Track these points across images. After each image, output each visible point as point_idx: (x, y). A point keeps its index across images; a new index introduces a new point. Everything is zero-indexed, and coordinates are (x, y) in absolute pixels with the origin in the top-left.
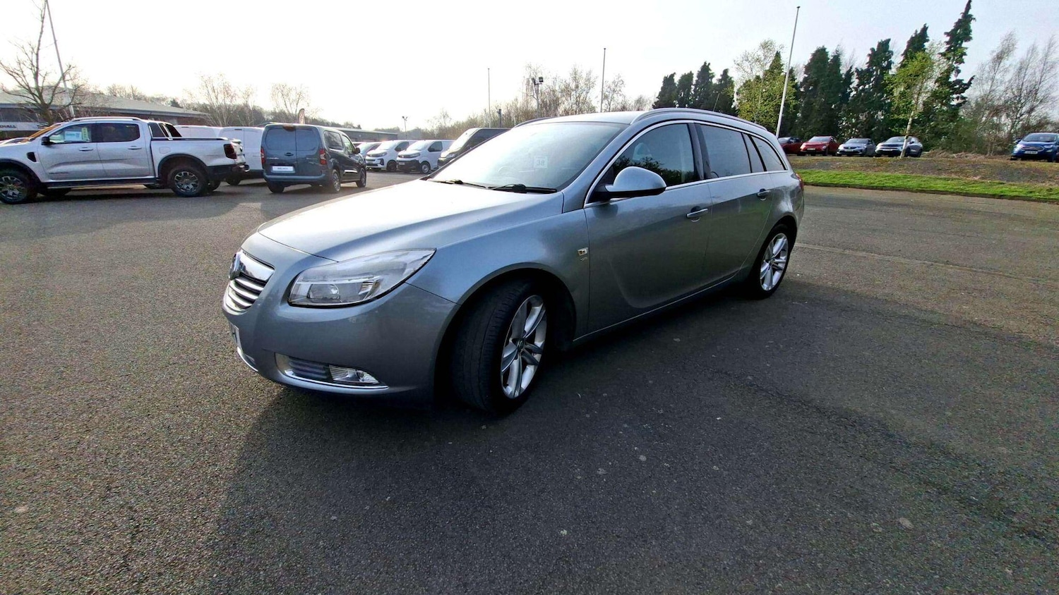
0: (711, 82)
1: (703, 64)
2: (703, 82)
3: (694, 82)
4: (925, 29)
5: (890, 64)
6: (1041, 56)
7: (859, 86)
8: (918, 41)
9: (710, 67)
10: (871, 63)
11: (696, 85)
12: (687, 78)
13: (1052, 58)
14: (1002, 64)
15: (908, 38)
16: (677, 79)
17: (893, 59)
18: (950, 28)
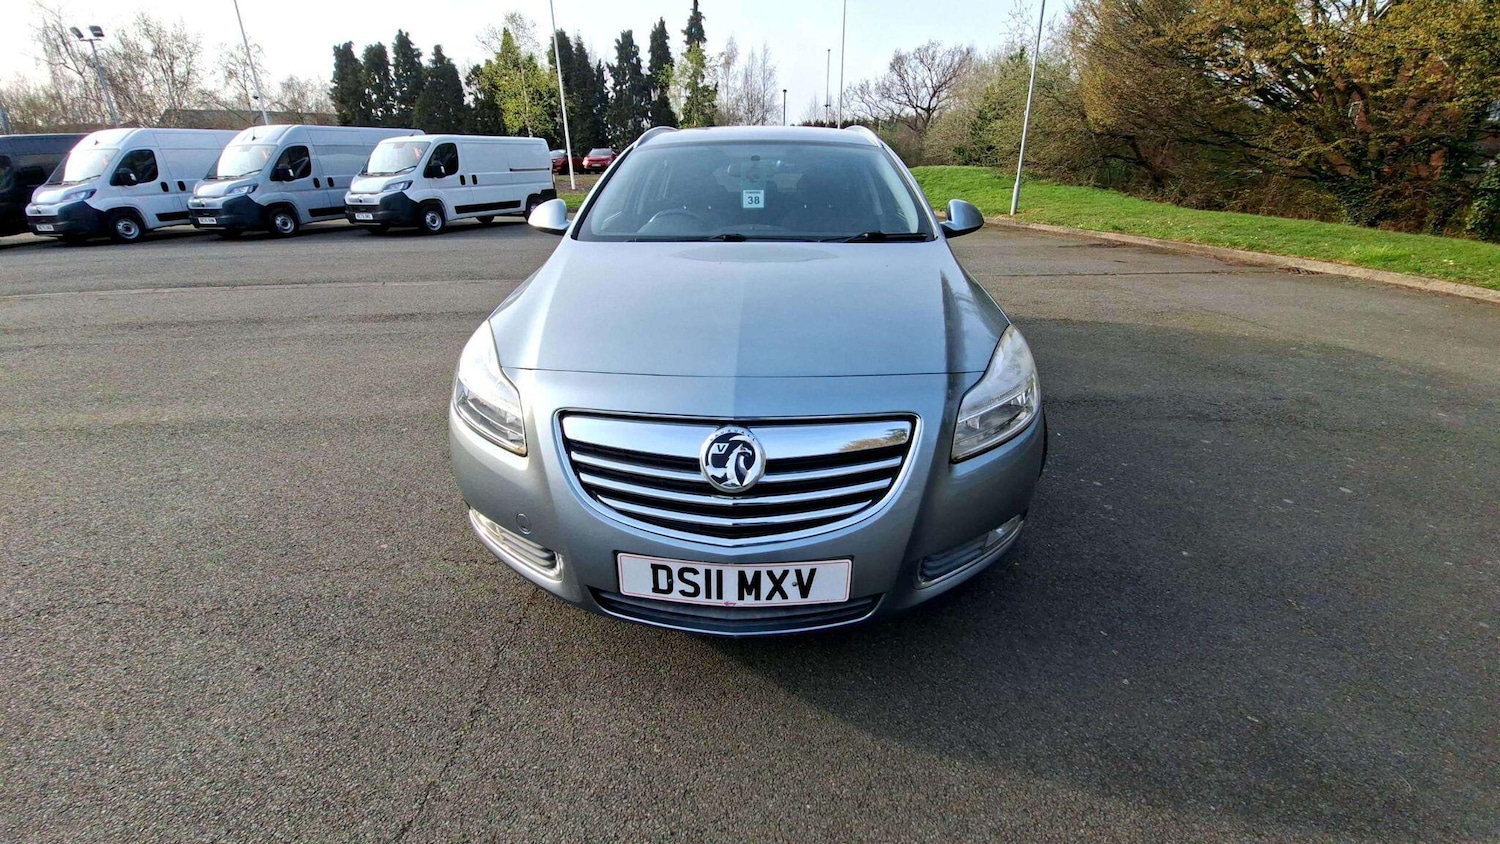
0: (420, 64)
1: (397, 33)
2: (405, 63)
3: (392, 61)
4: (662, 23)
5: (639, 61)
6: (760, 62)
7: (615, 85)
8: (659, 36)
9: (410, 38)
10: (620, 58)
11: (396, 66)
12: (376, 54)
13: (769, 65)
14: (731, 70)
15: (650, 33)
16: (359, 53)
17: (640, 55)
18: (685, 26)
